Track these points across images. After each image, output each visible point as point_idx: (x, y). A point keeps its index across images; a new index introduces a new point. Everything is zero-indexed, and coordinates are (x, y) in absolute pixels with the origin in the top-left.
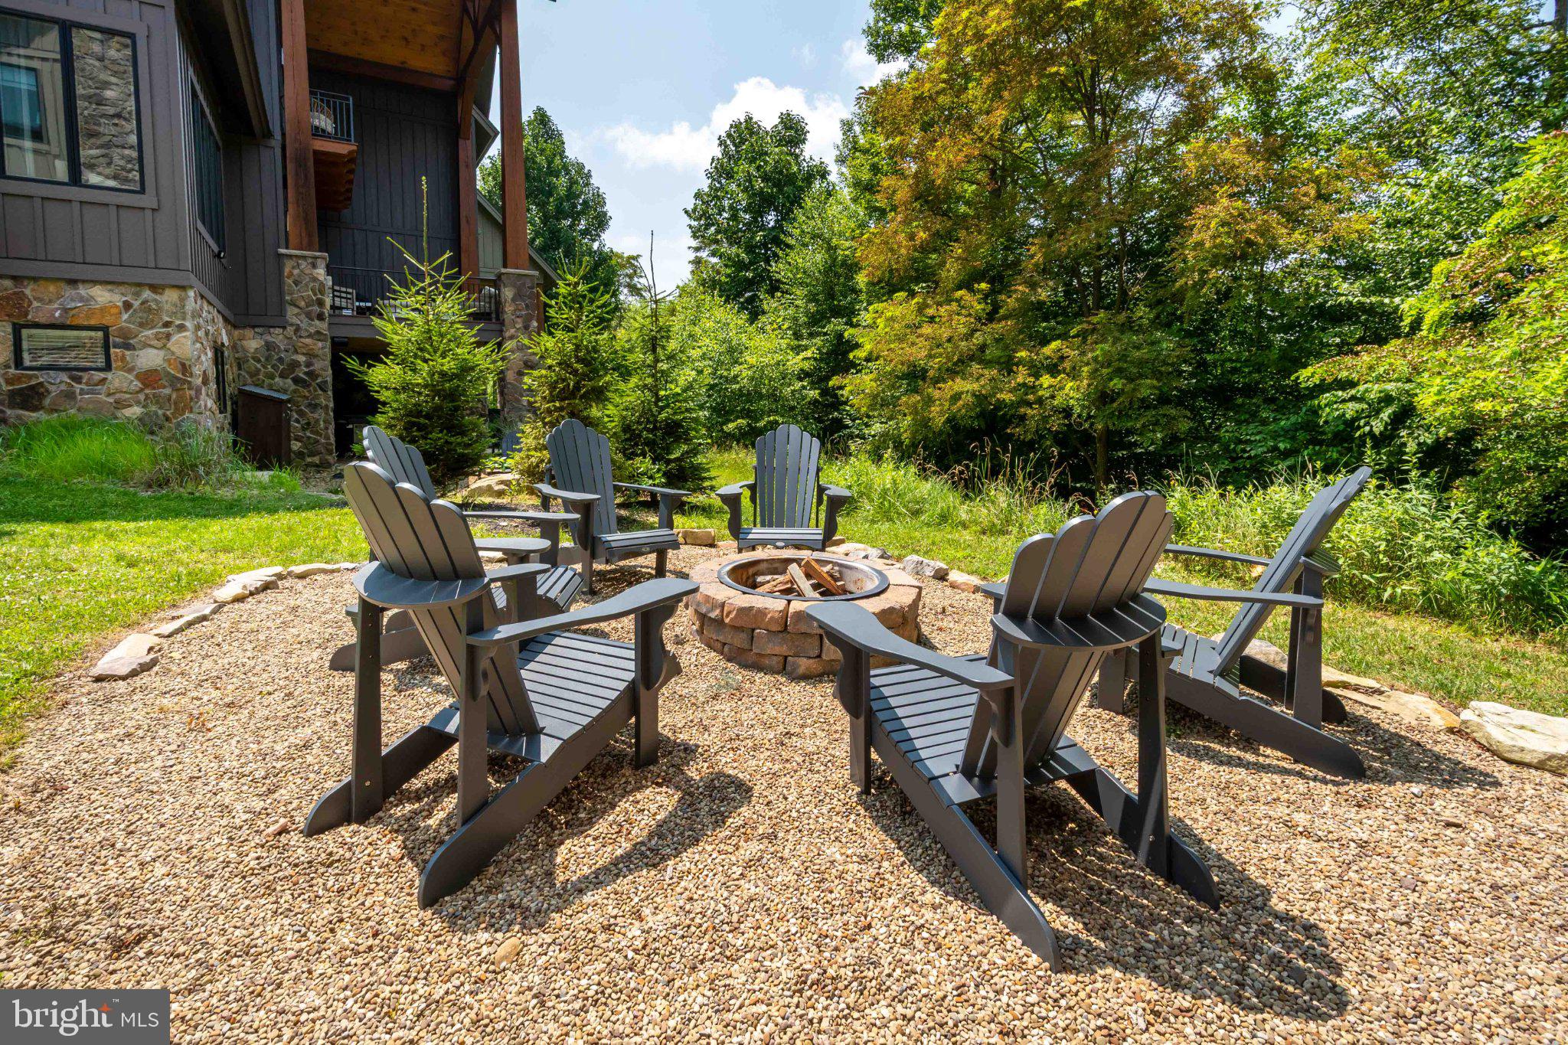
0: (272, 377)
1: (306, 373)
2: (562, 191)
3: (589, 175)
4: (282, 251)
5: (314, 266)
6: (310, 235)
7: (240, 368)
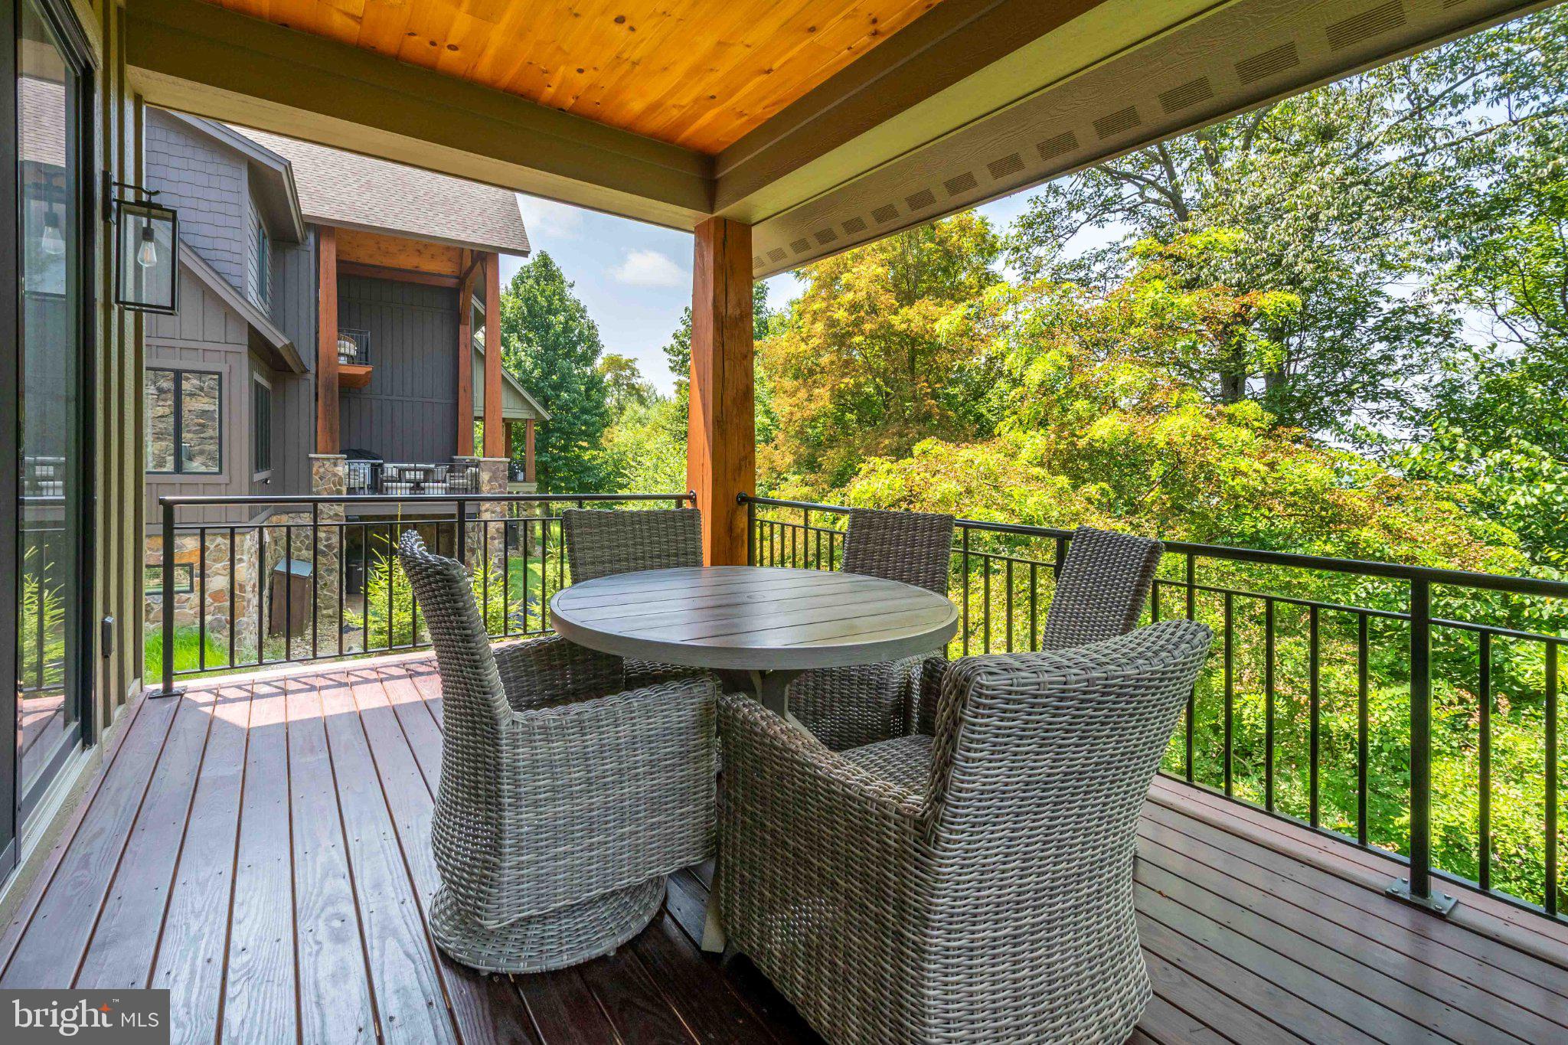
0: (300, 550)
1: (325, 546)
2: (559, 328)
3: (584, 311)
4: (312, 455)
5: (335, 465)
6: (333, 441)
7: (276, 545)
